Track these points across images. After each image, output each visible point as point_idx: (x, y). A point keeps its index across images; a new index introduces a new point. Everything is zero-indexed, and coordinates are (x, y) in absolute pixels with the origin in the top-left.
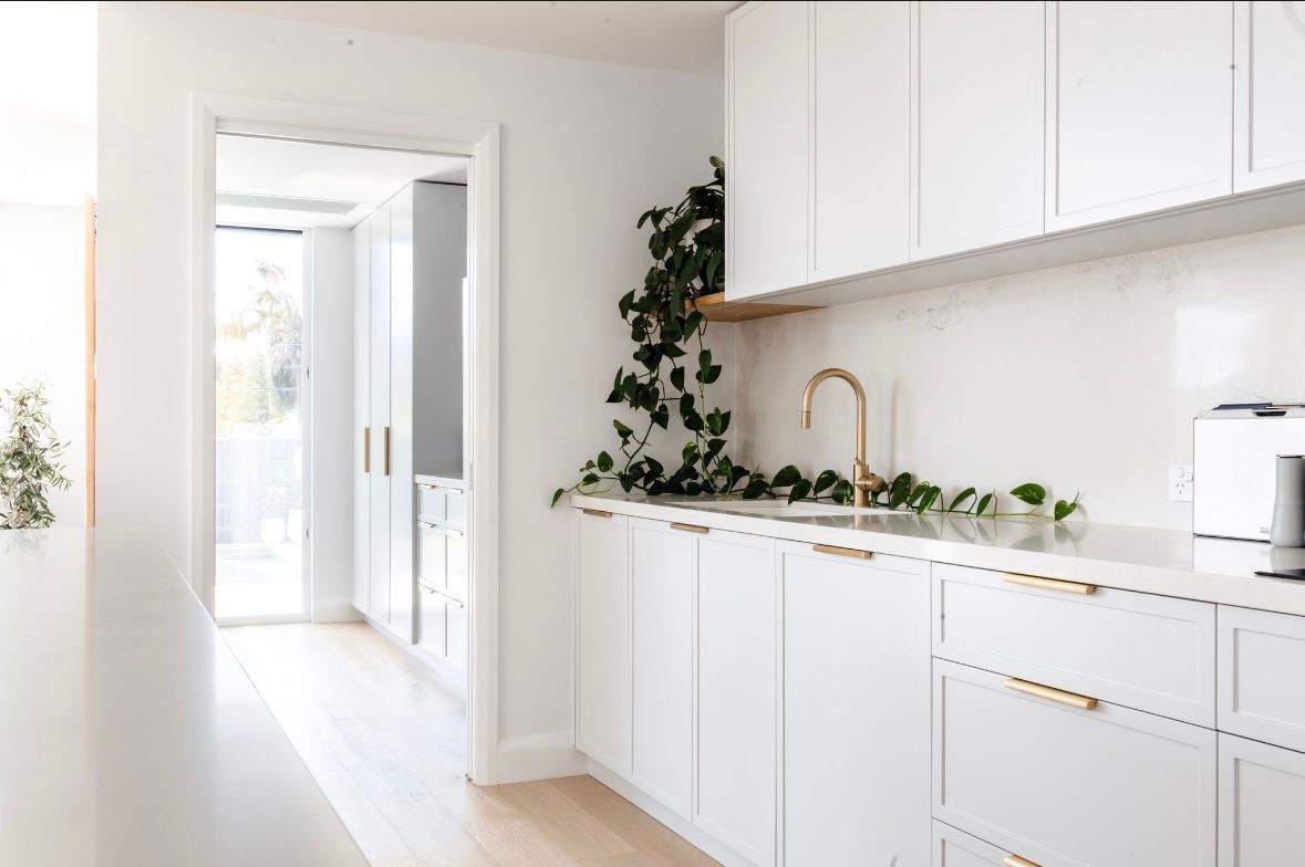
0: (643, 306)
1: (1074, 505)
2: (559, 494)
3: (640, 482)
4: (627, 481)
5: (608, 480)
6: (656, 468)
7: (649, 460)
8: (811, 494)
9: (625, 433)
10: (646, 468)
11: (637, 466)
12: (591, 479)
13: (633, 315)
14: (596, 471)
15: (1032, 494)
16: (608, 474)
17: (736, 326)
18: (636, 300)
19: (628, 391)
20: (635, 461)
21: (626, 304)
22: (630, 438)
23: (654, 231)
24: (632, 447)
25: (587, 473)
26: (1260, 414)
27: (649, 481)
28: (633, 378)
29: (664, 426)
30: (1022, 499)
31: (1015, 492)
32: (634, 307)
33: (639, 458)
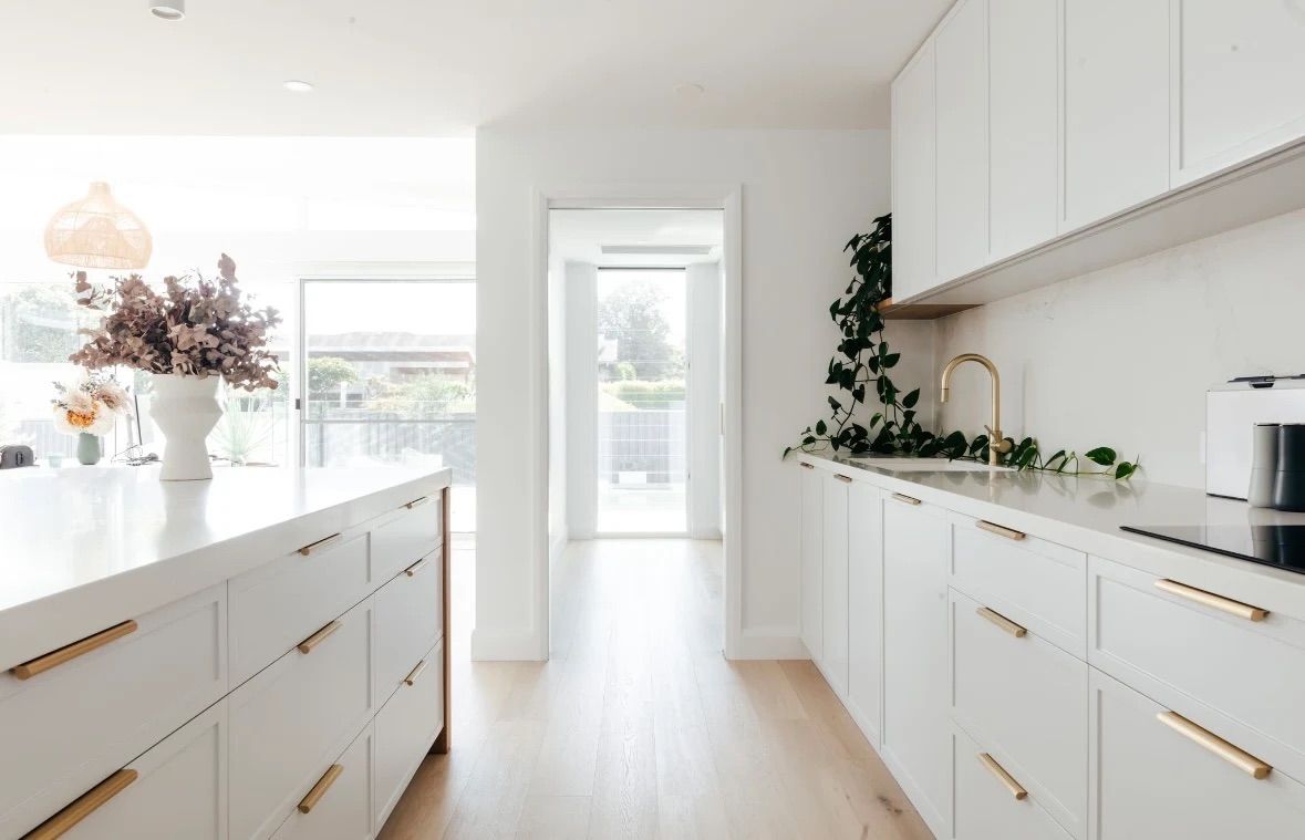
0: (846, 311)
1: (1135, 466)
2: (788, 450)
3: (848, 442)
4: (837, 442)
5: (823, 443)
6: (861, 431)
7: (856, 427)
8: (967, 453)
9: (835, 405)
10: (853, 433)
11: (846, 432)
12: (809, 440)
13: (840, 318)
14: (814, 433)
15: (1103, 456)
16: (823, 437)
17: (933, 322)
18: (842, 306)
19: (838, 375)
20: (844, 428)
21: (835, 309)
22: (839, 410)
23: (854, 253)
24: (841, 416)
25: (807, 436)
26: (1256, 386)
27: (855, 443)
28: (840, 365)
29: (861, 401)
30: (1094, 460)
31: (1089, 455)
32: (841, 312)
33: (848, 425)
